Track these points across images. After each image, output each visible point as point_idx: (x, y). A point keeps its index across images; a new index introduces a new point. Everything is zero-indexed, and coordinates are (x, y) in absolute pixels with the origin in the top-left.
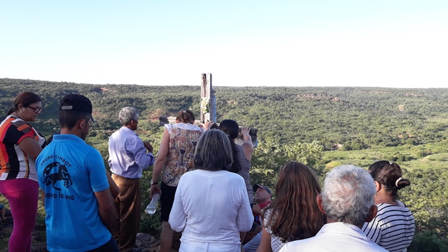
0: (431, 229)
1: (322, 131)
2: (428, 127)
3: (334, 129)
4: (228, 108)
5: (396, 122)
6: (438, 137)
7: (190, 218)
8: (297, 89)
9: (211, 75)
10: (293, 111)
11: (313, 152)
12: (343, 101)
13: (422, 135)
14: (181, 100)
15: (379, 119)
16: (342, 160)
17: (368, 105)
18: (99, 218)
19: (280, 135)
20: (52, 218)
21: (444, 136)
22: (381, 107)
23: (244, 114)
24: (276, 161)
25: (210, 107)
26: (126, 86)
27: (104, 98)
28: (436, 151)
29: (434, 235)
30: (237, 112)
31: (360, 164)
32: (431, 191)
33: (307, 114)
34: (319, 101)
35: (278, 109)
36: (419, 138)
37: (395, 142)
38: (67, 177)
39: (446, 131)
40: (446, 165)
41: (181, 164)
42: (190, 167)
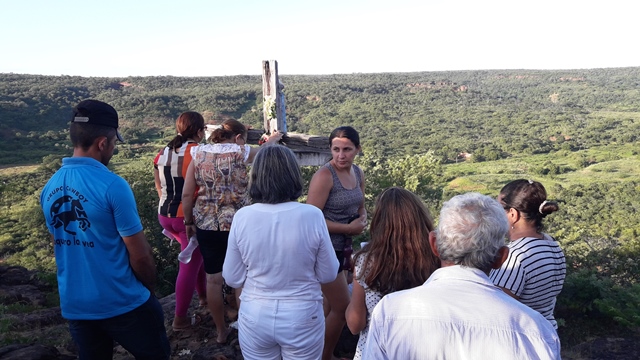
0: (589, 267)
1: (442, 135)
2: (591, 124)
3: (460, 132)
4: (308, 107)
5: (547, 118)
6: (606, 138)
7: (251, 269)
8: (407, 76)
9: (276, 63)
10: (402, 108)
11: (427, 167)
12: (473, 92)
13: (583, 136)
14: (238, 97)
15: (523, 115)
16: (470, 176)
17: (508, 95)
18: (130, 270)
19: (384, 144)
20: (65, 273)
21: (613, 137)
22: (525, 99)
23: (332, 115)
24: (376, 181)
25: (277, 110)
26: (157, 78)
27: (126, 97)
28: (602, 157)
29: (594, 276)
30: (321, 113)
31: (496, 181)
32: (595, 214)
33: (421, 112)
34: (438, 91)
35: (380, 105)
36: (578, 141)
37: (546, 148)
38: (82, 216)
39: (618, 129)
40: (615, 177)
41: (211, 201)
42: (222, 205)
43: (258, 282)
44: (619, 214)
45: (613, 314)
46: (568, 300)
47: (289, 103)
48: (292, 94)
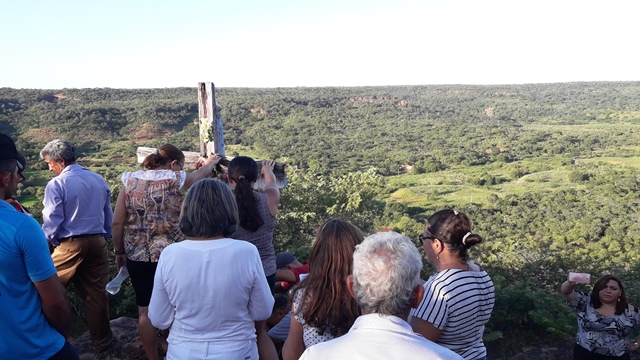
1: (385, 148)
2: (524, 136)
3: (401, 145)
4: (253, 121)
5: (483, 131)
6: (538, 149)
7: (179, 310)
8: (350, 90)
9: (213, 84)
10: (345, 121)
11: (368, 184)
12: (413, 106)
13: (517, 148)
14: (180, 109)
15: (460, 129)
16: (412, 188)
17: (446, 110)
18: (43, 317)
19: (329, 157)
21: (544, 149)
22: (462, 113)
23: (277, 128)
24: (320, 199)
25: (214, 133)
26: (94, 90)
27: (60, 110)
28: (535, 168)
29: (528, 288)
30: (266, 126)
31: (436, 192)
32: (529, 222)
33: (364, 125)
34: (380, 106)
35: (324, 119)
36: (512, 153)
37: (482, 160)
39: (548, 142)
40: (547, 186)
41: (142, 230)
42: (154, 234)
43: (186, 324)
44: (551, 222)
45: (547, 325)
46: (504, 312)
47: (232, 115)
48: (235, 107)
